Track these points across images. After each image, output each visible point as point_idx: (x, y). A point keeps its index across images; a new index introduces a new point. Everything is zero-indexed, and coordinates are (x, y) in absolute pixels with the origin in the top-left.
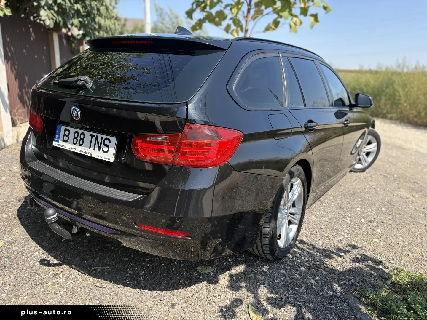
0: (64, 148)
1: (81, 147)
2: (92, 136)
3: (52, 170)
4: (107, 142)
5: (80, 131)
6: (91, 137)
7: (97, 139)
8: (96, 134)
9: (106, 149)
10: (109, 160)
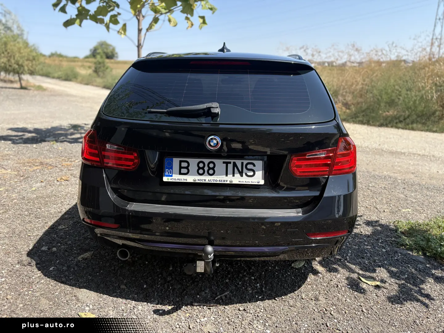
0: (185, 181)
1: (212, 176)
2: (227, 163)
3: (172, 208)
4: (250, 167)
5: (206, 161)
6: (225, 165)
7: (235, 165)
8: (232, 161)
9: (251, 173)
10: (259, 183)
